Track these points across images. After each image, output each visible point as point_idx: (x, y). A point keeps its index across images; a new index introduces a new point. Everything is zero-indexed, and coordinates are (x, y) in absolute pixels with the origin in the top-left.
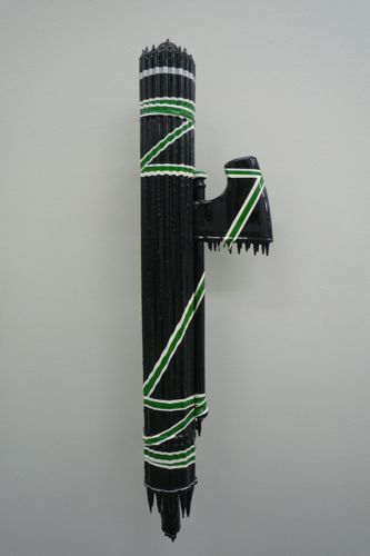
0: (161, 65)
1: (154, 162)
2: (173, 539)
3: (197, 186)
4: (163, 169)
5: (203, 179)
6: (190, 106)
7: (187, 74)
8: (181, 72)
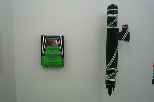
0: (114, 8)
1: (112, 25)
2: (110, 95)
3: (117, 29)
4: (113, 26)
5: (118, 28)
6: (117, 15)
7: (117, 10)
8: (116, 9)
